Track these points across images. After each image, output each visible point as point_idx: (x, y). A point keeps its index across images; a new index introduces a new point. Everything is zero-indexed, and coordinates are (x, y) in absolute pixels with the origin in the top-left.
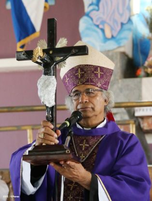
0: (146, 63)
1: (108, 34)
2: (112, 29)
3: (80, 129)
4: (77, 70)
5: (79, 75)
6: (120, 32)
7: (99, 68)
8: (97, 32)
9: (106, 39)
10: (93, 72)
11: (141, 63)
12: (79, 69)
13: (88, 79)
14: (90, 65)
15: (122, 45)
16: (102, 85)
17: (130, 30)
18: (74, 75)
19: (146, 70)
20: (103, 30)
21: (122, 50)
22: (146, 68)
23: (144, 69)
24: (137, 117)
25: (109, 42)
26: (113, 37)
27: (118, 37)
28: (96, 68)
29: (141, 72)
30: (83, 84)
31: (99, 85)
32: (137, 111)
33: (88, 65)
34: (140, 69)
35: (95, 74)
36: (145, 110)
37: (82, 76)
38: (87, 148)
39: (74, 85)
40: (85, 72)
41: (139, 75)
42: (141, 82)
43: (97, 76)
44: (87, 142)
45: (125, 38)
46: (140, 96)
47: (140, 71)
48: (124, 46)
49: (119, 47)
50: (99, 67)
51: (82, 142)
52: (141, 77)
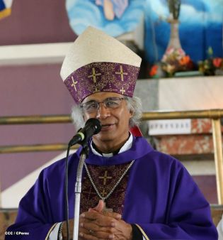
0: (165, 58)
1: (109, 14)
2: (115, 7)
3: (97, 156)
4: (91, 70)
5: (94, 77)
6: (126, 11)
7: (121, 67)
8: (92, 10)
9: (106, 21)
10: (114, 73)
11: (157, 57)
12: (93, 69)
13: (108, 83)
14: (108, 63)
15: (129, 29)
16: (127, 91)
17: (141, 8)
18: (87, 78)
19: (164, 68)
20: (101, 8)
21: (129, 37)
22: (164, 64)
23: (162, 66)
24: (152, 137)
25: (109, 26)
26: (116, 18)
27: (124, 19)
28: (117, 66)
29: (157, 71)
30: (102, 91)
31: (123, 91)
32: (152, 127)
33: (105, 63)
34: (156, 66)
35: (117, 76)
36: (164, 126)
37: (99, 79)
38: (109, 182)
39: (87, 92)
40: (103, 74)
41: (154, 75)
42: (157, 86)
43: (120, 79)
44: (110, 173)
45: (134, 20)
46: (156, 106)
47: (156, 69)
48: (132, 32)
49: (126, 33)
50: (121, 64)
51: (102, 173)
52: (158, 78)
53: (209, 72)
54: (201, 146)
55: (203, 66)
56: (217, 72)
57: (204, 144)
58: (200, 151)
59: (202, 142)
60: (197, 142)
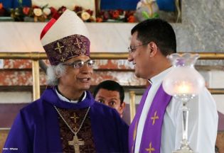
4: (75, 40)
5: (79, 45)
12: (77, 39)
37: (82, 46)
40: (83, 43)
53: (19, 18)
54: (11, 79)
55: (14, 12)
56: (26, 18)
57: (14, 78)
58: (10, 84)
59: (12, 76)
60: (8, 76)
